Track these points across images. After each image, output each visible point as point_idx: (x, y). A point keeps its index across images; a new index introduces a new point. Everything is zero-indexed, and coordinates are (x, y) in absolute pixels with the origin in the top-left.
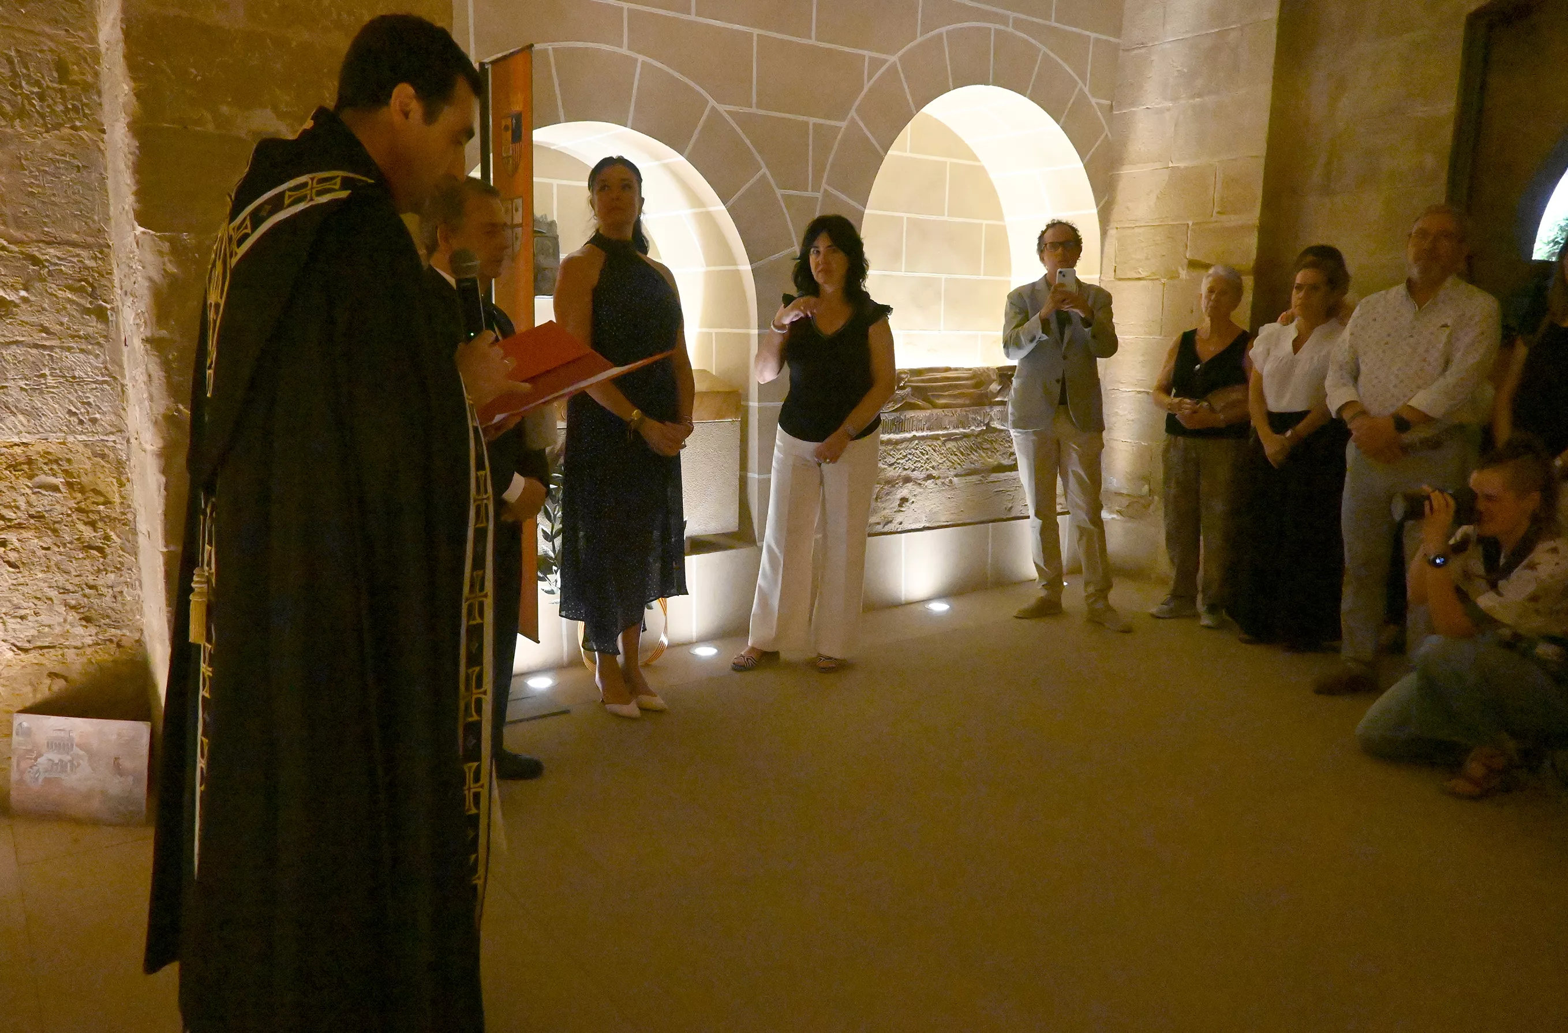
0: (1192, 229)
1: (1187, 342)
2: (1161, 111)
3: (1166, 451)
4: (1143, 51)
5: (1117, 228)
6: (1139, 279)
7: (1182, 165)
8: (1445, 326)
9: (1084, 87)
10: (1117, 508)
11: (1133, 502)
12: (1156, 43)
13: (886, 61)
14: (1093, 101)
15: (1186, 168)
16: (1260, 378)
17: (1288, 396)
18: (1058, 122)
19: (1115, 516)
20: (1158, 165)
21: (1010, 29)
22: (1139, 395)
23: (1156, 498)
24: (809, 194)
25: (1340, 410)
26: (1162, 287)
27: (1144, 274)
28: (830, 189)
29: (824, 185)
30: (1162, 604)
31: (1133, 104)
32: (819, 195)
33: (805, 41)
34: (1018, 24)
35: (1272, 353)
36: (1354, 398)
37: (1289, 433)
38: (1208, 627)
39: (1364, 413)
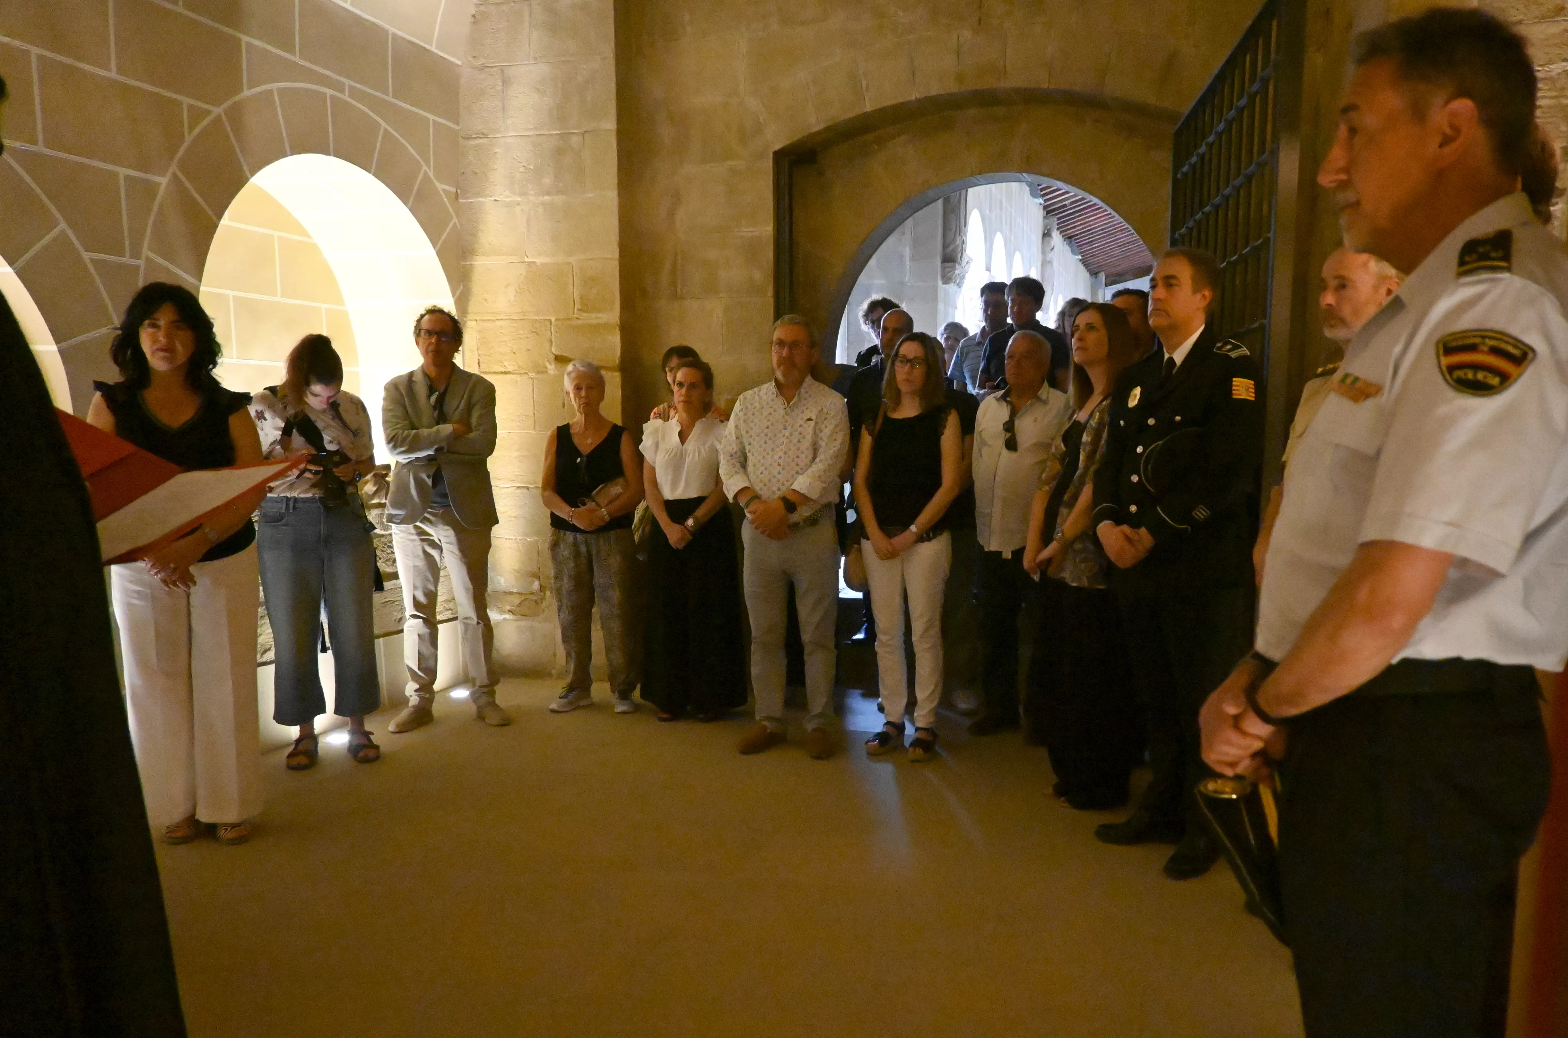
0: (556, 326)
1: (563, 435)
2: (509, 205)
3: (555, 546)
4: (485, 141)
5: (476, 320)
6: (505, 373)
7: (538, 261)
8: (810, 419)
9: (428, 171)
10: (508, 608)
11: (525, 600)
12: (497, 136)
13: (209, 112)
14: (440, 186)
15: (544, 265)
16: (653, 469)
17: (682, 484)
18: (405, 203)
19: (507, 616)
20: (514, 259)
21: (346, 97)
22: (519, 491)
23: (548, 593)
24: (127, 260)
25: (736, 497)
26: (531, 381)
27: (510, 369)
28: (152, 255)
29: (146, 252)
30: (560, 698)
31: (478, 194)
32: (141, 263)
33: (103, 73)
34: (353, 92)
35: (661, 446)
36: (747, 484)
37: (690, 522)
38: (624, 713)
39: (757, 497)
